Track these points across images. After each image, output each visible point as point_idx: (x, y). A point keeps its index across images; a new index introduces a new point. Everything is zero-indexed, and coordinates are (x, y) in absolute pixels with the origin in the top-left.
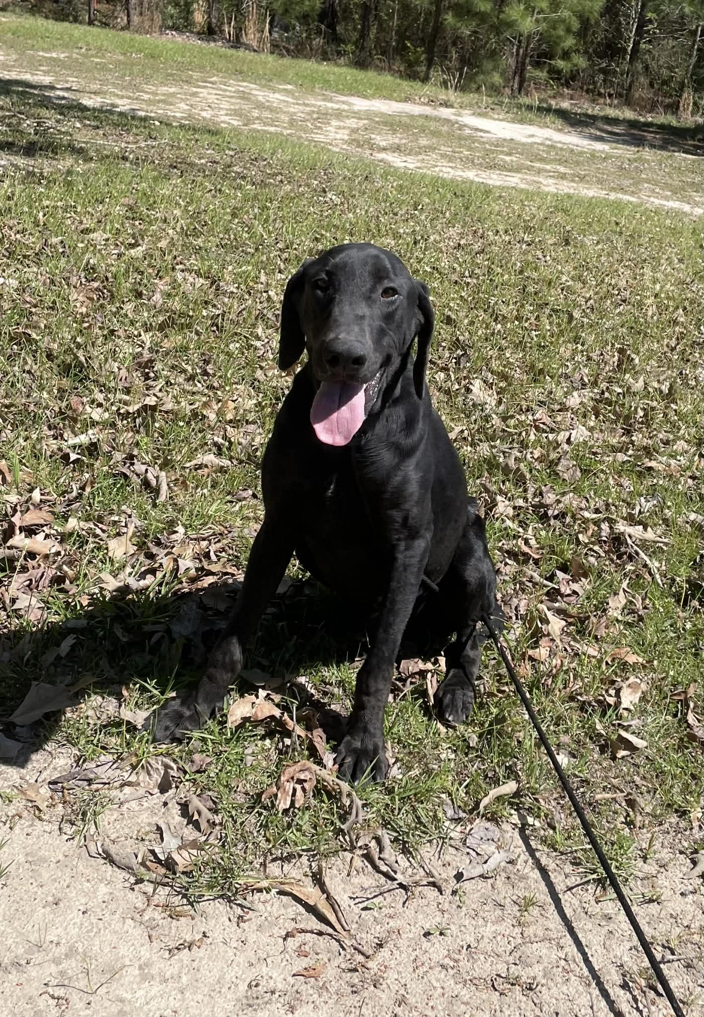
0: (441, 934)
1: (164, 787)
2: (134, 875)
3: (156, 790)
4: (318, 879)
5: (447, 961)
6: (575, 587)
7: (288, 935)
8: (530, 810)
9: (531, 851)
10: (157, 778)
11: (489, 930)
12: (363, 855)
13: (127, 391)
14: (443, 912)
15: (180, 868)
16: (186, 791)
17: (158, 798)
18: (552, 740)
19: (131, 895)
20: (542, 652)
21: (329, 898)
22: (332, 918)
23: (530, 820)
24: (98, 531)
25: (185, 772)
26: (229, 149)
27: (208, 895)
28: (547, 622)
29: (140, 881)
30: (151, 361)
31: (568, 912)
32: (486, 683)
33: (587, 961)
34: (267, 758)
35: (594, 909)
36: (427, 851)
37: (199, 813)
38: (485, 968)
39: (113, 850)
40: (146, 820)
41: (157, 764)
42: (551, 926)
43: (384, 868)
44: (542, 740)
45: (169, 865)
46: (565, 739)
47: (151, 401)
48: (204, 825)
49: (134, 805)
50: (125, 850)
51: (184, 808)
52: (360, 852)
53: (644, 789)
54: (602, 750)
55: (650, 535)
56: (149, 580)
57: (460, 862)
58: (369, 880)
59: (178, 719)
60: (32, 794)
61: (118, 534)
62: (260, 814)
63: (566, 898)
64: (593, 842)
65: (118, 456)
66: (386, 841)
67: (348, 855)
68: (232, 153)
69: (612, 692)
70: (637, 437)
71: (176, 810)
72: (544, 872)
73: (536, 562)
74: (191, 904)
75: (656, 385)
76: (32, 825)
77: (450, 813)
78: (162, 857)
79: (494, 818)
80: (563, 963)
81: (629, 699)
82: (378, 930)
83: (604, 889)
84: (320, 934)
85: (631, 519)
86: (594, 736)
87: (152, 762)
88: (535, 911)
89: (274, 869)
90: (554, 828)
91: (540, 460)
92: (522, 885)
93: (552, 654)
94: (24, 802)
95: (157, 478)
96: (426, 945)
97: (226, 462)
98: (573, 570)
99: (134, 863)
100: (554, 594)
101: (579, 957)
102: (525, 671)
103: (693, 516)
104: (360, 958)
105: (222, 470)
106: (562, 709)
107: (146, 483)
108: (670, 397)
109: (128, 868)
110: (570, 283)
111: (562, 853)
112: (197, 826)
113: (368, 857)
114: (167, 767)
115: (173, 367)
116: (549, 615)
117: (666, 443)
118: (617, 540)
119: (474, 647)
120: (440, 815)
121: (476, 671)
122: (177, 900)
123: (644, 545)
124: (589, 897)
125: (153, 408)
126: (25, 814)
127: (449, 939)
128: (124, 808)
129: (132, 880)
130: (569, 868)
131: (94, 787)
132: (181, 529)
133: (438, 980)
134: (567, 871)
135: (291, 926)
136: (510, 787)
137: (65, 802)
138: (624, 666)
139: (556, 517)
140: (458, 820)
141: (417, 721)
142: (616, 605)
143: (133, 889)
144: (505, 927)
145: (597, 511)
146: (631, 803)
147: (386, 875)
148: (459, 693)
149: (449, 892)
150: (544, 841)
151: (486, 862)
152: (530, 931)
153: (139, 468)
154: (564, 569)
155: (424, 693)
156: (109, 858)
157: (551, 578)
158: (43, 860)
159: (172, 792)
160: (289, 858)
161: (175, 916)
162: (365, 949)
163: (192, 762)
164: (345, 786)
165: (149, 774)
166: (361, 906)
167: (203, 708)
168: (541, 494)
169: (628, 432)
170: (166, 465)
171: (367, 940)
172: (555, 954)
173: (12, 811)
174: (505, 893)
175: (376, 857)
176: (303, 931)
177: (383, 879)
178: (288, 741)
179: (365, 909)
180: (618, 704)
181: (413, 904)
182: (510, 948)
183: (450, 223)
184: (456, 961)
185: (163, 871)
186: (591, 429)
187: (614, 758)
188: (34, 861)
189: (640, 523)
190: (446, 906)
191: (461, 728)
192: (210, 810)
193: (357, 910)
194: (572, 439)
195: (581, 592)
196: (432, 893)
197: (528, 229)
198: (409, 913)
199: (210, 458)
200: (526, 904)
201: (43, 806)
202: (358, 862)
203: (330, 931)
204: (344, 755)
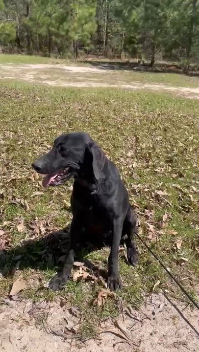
0: (155, 333)
1: (62, 305)
2: (63, 337)
3: (60, 307)
4: (116, 325)
5: (160, 342)
6: (151, 213)
7: (114, 345)
8: (165, 287)
9: (169, 300)
10: (59, 303)
11: (167, 329)
12: (125, 314)
13: (4, 174)
14: (153, 326)
15: (76, 332)
16: (68, 306)
17: (61, 309)
18: (163, 263)
19: (65, 344)
20: (150, 237)
21: (121, 330)
22: (124, 336)
23: (166, 291)
24: (13, 224)
25: (67, 299)
26: (3, 87)
27: (88, 338)
28: (149, 227)
29: (65, 339)
30: (8, 163)
31: (185, 317)
32: (139, 250)
33: (195, 331)
34: (88, 289)
35: (192, 314)
36: (142, 308)
37: (76, 312)
38: (170, 341)
39: (54, 330)
40: (60, 318)
41: (58, 299)
42: (183, 323)
43: (133, 317)
44: (162, 265)
45: (72, 331)
46: (167, 263)
47: (12, 177)
48: (78, 316)
49: (55, 313)
50: (57, 329)
51: (70, 311)
52: (124, 313)
53: (192, 273)
54: (177, 264)
55: (166, 193)
56: (34, 237)
57: (152, 308)
58: (129, 322)
59: (59, 282)
60: (24, 317)
61: (20, 223)
62: (93, 308)
63: (183, 313)
64: (186, 293)
65: (10, 197)
66: (131, 308)
67: (121, 315)
68: (3, 88)
69: (174, 245)
70: (150, 163)
71: (67, 312)
72: (175, 306)
73: (138, 208)
74: (83, 342)
75: (148, 145)
76: (27, 328)
77: (144, 294)
78: (70, 329)
79: (156, 293)
80: (190, 333)
81: (179, 246)
82: (138, 337)
83: (193, 308)
84: (123, 342)
85: (158, 189)
86: (174, 260)
87: (56, 298)
88: (177, 319)
89: (103, 325)
90: (173, 292)
91: (127, 174)
92: (170, 311)
93: (153, 236)
94: (22, 320)
95: (24, 202)
96: (152, 338)
97: (42, 193)
98: (149, 208)
99: (62, 333)
100: (147, 217)
101: (193, 331)
102: (148, 244)
103: (174, 185)
104: (136, 347)
105: (42, 196)
106: (163, 253)
107: (21, 205)
108: (154, 149)
109: (61, 336)
110: (113, 116)
111: (178, 299)
112: (76, 316)
113: (127, 314)
114: (61, 299)
115: (15, 164)
116: (148, 224)
117: (158, 163)
118: (157, 196)
119: (133, 240)
120: (142, 295)
121: (135, 247)
122: (79, 342)
123: (164, 196)
124: (189, 311)
125: (15, 180)
126: (24, 324)
127: (157, 334)
128: (52, 315)
129: (63, 339)
130: (181, 303)
131: (42, 310)
132: (37, 218)
133: (159, 348)
134: (181, 304)
135: (114, 342)
136: (159, 282)
137: (35, 318)
138: (174, 236)
139: (139, 192)
140: (148, 296)
141: (125, 266)
142: (165, 217)
143: (65, 342)
144: (171, 326)
145: (148, 188)
146: (190, 279)
147: (134, 318)
149: (152, 319)
150: (171, 296)
151: (159, 307)
152: (178, 326)
153: (18, 200)
154: (146, 208)
155: (124, 257)
156: (54, 333)
157: (144, 212)
158: (35, 339)
159: (64, 306)
160: (105, 320)
161: (79, 347)
162: (136, 344)
163: (68, 295)
164: (115, 294)
165: (56, 302)
166: (130, 330)
167: (65, 276)
168: (131, 185)
169: (147, 162)
170: (25, 198)
171: (136, 340)
172: (187, 331)
173: (19, 324)
174: (167, 315)
175: (130, 313)
176: (117, 343)
177: (133, 320)
178: (93, 282)
179: (132, 331)
180: (177, 249)
181: (144, 325)
182: (174, 333)
183: (74, 102)
184: (162, 341)
185: (71, 333)
186: (137, 162)
187: (181, 266)
188: (32, 340)
189: (161, 189)
190: (153, 324)
191: (138, 266)
192: (78, 310)
193: (130, 332)
194: (134, 167)
195: (153, 214)
196: (148, 320)
197: (95, 101)
198: (144, 328)
199: (38, 193)
200: (174, 318)
201: (29, 321)
202: (125, 316)
203: (125, 341)
204: (109, 283)
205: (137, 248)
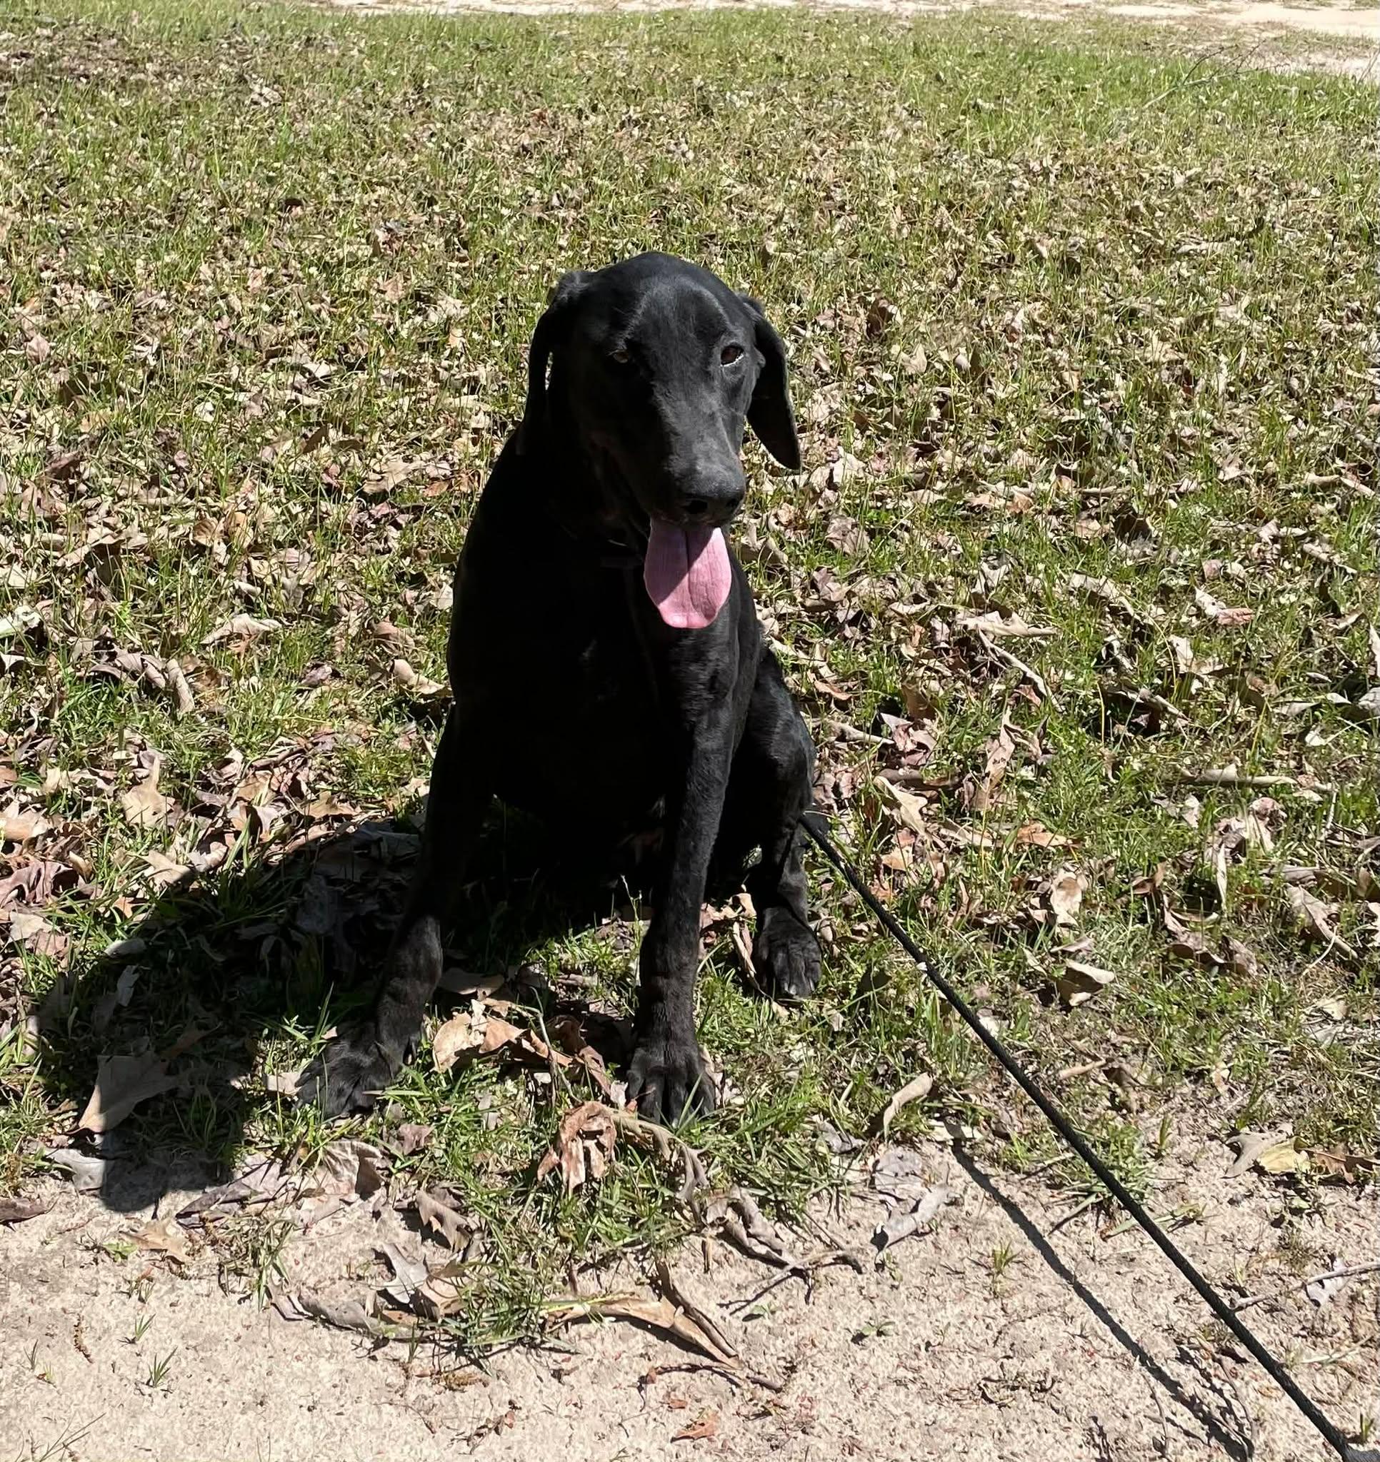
0: (880, 1333)
1: (366, 1187)
2: (368, 1334)
3: (354, 1196)
4: (663, 1287)
5: (901, 1373)
6: (920, 736)
7: (644, 1381)
8: (959, 1114)
9: (982, 1180)
10: (349, 1175)
11: (951, 1313)
12: (719, 1236)
13: (53, 523)
14: (871, 1299)
15: (441, 1311)
16: (402, 1187)
17: (360, 1209)
18: (962, 994)
19: (374, 1368)
20: (899, 857)
21: (688, 1311)
22: (704, 1342)
23: (967, 1131)
24: (100, 784)
25: (393, 1158)
26: (42, 25)
27: (497, 1342)
28: (894, 804)
29: (381, 1342)
30: (75, 463)
31: (1064, 1261)
32: (828, 925)
33: (1116, 1330)
34: (517, 1111)
35: (1105, 1250)
36: (817, 1210)
37: (440, 1218)
38: (963, 1373)
39: (322, 1301)
40: (354, 1246)
41: (345, 1153)
42: (1045, 1289)
43: (762, 1250)
44: (952, 1000)
45: (420, 1307)
46: (982, 991)
47: (99, 535)
48: (453, 1237)
49: (325, 1224)
50: (338, 1299)
51: (411, 1215)
52: (714, 1232)
53: (1127, 1049)
54: (1046, 998)
55: (1018, 625)
56: (217, 851)
57: (877, 1218)
58: (741, 1272)
60: (157, 1241)
61: (135, 782)
62: (538, 1202)
63: (1055, 1241)
64: (1076, 1142)
65: (84, 645)
66: (751, 1206)
67: (696, 1241)
68: (47, 32)
69: (1036, 901)
70: (945, 457)
71: (395, 1221)
72: (1012, 1208)
73: (842, 705)
74: (475, 1362)
75: (945, 356)
76: (173, 1289)
77: (836, 1143)
78: (405, 1299)
79: (906, 1139)
80: (1079, 1341)
81: (1065, 907)
82: (781, 1348)
83: (1110, 1216)
84: (693, 1369)
85: (979, 604)
86: (1029, 979)
87: (336, 1151)
88: (1013, 1271)
89: (586, 1282)
90: (1006, 1137)
91: (792, 524)
92: (980, 1234)
93: (918, 855)
94: (147, 1255)
95: (164, 671)
96: (861, 1355)
97: (270, 624)
98: (908, 708)
99: (364, 1316)
100: (890, 756)
101: (1104, 1329)
102: (883, 890)
103: (1077, 581)
104: (766, 1394)
105: (266, 639)
106: (966, 941)
107: (148, 687)
108: (977, 375)
109: (358, 1327)
110: (739, 189)
111: (1029, 1174)
112: (442, 1241)
113: (728, 1236)
114: (362, 1154)
115: (112, 467)
116: (895, 789)
117: (996, 458)
118: (967, 643)
119: (795, 868)
120: (823, 1150)
122: (450, 1360)
123: (1008, 642)
124: (1090, 1234)
125: (115, 549)
126: (156, 1273)
127: (894, 1340)
128: (312, 1234)
129: (368, 1343)
130: (1045, 1194)
131: (251, 1209)
132: (235, 755)
133: (897, 1405)
134: (1045, 1200)
135: (644, 1368)
136: (920, 1085)
137: (214, 1243)
138: (1039, 854)
139: (853, 622)
140: (854, 1152)
141: (737, 1005)
142: (999, 754)
143: (374, 1358)
144: (975, 1304)
145: (917, 599)
146: (1115, 1075)
147: (766, 1259)
148: (794, 948)
149: (870, 1266)
150: (994, 1160)
151: (915, 1209)
152: (1014, 1303)
153: (130, 660)
154: (894, 709)
155: (734, 958)
156: (316, 1314)
157: (877, 728)
158: (214, 1340)
159: (379, 1193)
160: (604, 1263)
161: (455, 1385)
162: (768, 1379)
163: (400, 1138)
164: (663, 1133)
165: (335, 1173)
166: (741, 1314)
167: (389, 1047)
168: (813, 585)
169: (926, 451)
170: (172, 647)
171: (770, 1366)
172: (1062, 1332)
173: (132, 1271)
174: (957, 1253)
175: (743, 1233)
176: (665, 1370)
177: (763, 1267)
178: (544, 1078)
179: (750, 1317)
180: (1051, 917)
181: (822, 1295)
182: (991, 1335)
183: (490, 106)
184: (917, 1370)
185: (413, 1320)
186: (861, 455)
187: (1067, 1008)
188: (200, 1345)
189: (993, 607)
190: (873, 1290)
191: (812, 1004)
192: (455, 1210)
193: (737, 1322)
194: (836, 479)
195: (931, 744)
196: (844, 1274)
197: (631, 96)
198: (820, 1310)
199: (243, 621)
200: (999, 1263)
201: (181, 1256)
202: (715, 1249)
203: (707, 1362)
204: (640, 1082)
205: (815, 916)
